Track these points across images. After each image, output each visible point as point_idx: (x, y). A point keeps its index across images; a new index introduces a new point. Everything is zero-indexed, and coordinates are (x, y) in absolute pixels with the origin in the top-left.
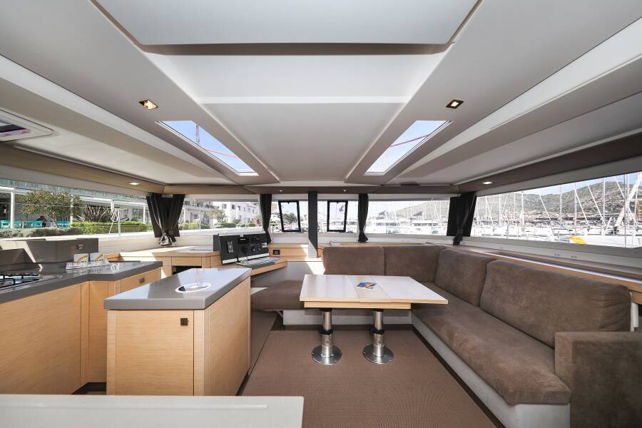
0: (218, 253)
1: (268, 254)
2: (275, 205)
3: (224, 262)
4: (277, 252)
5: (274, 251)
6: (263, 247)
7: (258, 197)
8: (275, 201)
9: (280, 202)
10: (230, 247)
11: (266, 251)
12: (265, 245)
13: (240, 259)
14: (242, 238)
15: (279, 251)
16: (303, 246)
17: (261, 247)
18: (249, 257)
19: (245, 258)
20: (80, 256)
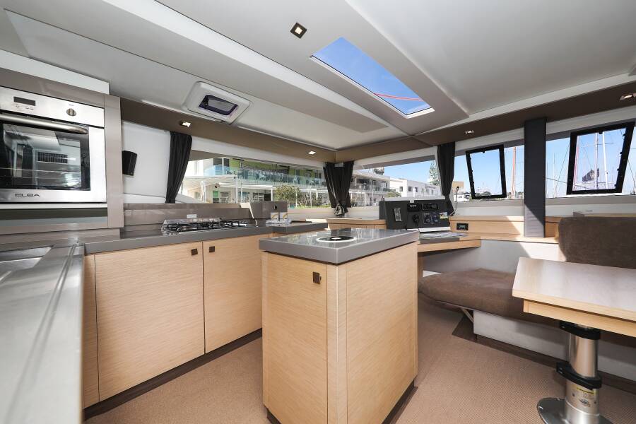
0: (383, 221)
1: (449, 228)
4: (463, 226)
5: (458, 225)
6: (441, 217)
7: (434, 151)
8: (461, 153)
9: (468, 153)
10: (397, 214)
11: (446, 223)
12: (444, 216)
14: (412, 204)
15: (467, 225)
17: (438, 218)
18: (422, 230)
20: (273, 214)
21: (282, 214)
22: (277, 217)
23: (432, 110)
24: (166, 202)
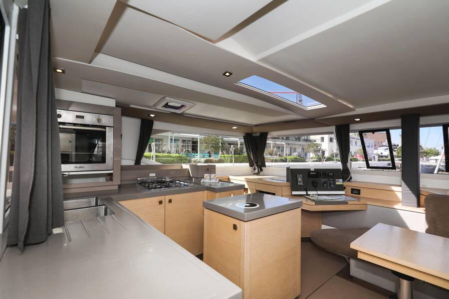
0: (289, 184)
1: (343, 192)
2: (354, 136)
3: (294, 193)
4: (356, 192)
5: (352, 190)
6: (337, 183)
7: (333, 129)
8: (354, 131)
9: (361, 133)
10: (300, 179)
11: (341, 188)
12: (340, 182)
13: (309, 193)
14: (312, 172)
15: (359, 190)
16: (394, 188)
17: (334, 183)
18: (320, 193)
19: (315, 193)
20: (206, 175)
21: (213, 175)
22: (208, 177)
23: (323, 106)
24: (135, 164)
